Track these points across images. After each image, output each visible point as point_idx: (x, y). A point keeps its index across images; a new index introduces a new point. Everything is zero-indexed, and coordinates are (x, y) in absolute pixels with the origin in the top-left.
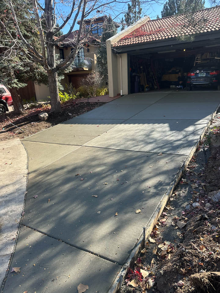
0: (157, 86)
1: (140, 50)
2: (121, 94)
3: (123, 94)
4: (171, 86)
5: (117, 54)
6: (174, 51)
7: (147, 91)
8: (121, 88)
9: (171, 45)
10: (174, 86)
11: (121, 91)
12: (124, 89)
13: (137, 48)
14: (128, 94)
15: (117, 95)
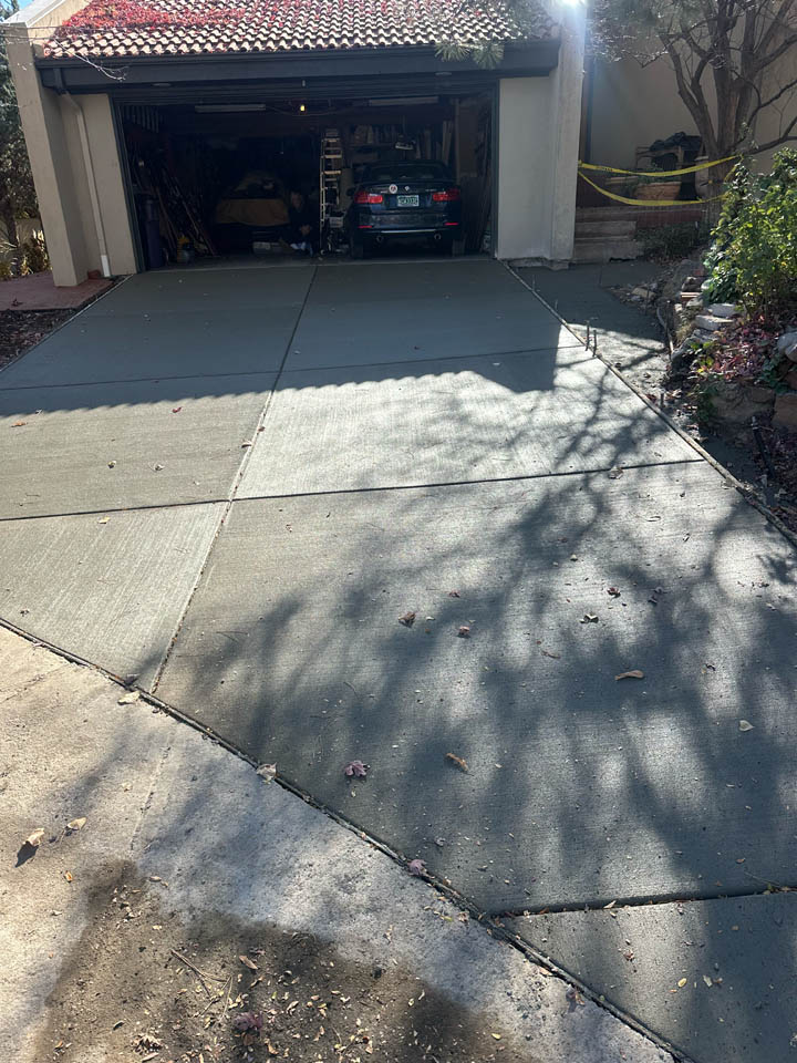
0: (204, 243)
1: (173, 84)
2: (107, 274)
3: (115, 273)
4: (257, 245)
5: (67, 96)
6: (261, 107)
7: (189, 262)
8: (102, 247)
9: (299, 80)
10: (266, 245)
11: (104, 258)
12: (117, 251)
13: (162, 77)
14: (138, 273)
15: (87, 278)
